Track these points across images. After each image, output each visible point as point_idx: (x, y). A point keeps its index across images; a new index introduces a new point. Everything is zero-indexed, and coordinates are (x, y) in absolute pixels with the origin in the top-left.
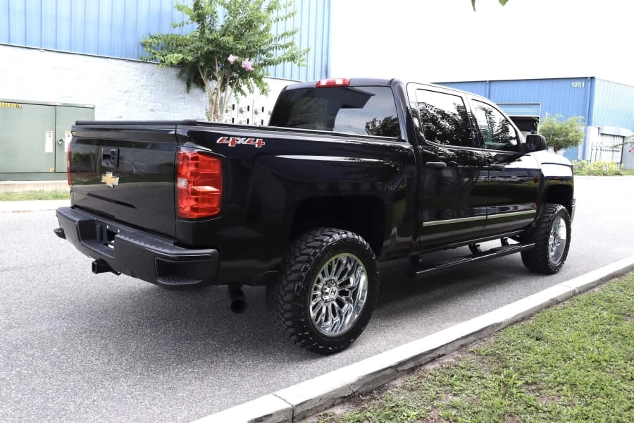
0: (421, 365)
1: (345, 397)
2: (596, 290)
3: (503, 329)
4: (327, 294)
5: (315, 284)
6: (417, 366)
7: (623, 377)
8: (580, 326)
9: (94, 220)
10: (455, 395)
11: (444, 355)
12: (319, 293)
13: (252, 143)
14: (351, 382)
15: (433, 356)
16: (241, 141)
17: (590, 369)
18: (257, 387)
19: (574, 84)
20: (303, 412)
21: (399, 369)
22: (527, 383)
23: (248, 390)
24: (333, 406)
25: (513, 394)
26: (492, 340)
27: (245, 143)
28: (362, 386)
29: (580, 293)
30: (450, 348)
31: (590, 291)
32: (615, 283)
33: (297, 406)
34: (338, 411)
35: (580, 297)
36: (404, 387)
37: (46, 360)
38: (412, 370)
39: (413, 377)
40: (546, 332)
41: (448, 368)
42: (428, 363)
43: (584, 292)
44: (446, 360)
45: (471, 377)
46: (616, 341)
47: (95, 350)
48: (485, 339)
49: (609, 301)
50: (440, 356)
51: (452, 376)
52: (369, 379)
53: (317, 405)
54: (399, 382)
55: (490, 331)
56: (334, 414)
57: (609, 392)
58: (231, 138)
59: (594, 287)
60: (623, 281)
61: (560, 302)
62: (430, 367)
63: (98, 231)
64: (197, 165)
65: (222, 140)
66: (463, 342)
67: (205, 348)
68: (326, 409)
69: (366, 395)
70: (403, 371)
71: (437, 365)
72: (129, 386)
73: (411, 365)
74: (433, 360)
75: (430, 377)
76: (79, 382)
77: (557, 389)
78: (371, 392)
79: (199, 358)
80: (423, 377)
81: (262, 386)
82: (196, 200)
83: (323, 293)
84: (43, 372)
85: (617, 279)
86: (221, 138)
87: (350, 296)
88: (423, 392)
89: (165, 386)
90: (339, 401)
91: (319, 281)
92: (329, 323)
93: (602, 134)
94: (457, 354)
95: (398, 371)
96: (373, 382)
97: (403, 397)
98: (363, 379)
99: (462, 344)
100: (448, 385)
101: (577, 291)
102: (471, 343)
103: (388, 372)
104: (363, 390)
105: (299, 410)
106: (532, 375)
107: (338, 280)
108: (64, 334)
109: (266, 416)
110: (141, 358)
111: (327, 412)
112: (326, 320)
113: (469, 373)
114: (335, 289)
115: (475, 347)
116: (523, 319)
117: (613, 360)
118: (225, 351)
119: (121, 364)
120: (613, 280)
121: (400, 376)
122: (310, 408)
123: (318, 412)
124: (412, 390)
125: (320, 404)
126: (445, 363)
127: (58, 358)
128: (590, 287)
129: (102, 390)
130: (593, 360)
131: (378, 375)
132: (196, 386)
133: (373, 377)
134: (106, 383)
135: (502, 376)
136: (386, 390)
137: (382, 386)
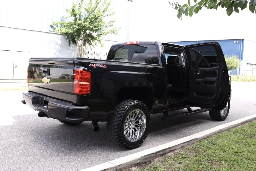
0: (166, 153)
1: (136, 164)
2: (239, 127)
3: (199, 141)
4: (130, 125)
5: (126, 121)
6: (164, 154)
7: (246, 158)
8: (231, 140)
9: (38, 97)
10: (179, 164)
11: (175, 150)
12: (127, 124)
13: (102, 66)
14: (138, 158)
15: (171, 150)
16: (98, 65)
17: (233, 155)
18: (102, 161)
19: (235, 42)
20: (120, 169)
21: (157, 154)
22: (207, 160)
23: (98, 162)
24: (131, 167)
25: (201, 164)
26: (195, 145)
27: (100, 66)
28: (143, 160)
29: (232, 128)
30: (177, 147)
31: (237, 127)
32: (247, 124)
33: (118, 166)
34: (133, 169)
35: (232, 129)
36: (159, 161)
37: (18, 152)
38: (162, 155)
39: (163, 158)
40: (217, 142)
41: (177, 154)
42: (169, 152)
43: (234, 127)
44: (176, 151)
45: (186, 157)
46: (245, 146)
47: (37, 148)
48: (192, 144)
49: (244, 131)
50: (173, 150)
51: (178, 157)
52: (145, 158)
53: (125, 166)
54: (157, 159)
55: (194, 141)
56: (132, 170)
57: (240, 163)
58: (95, 64)
59: (239, 126)
60: (251, 123)
61: (223, 131)
62: (169, 154)
63: (40, 101)
64: (82, 75)
65: (91, 65)
66: (183, 145)
67: (81, 147)
68: (129, 168)
69: (144, 164)
70: (159, 155)
71: (172, 153)
72: (52, 161)
73: (162, 153)
74: (171, 151)
75: (169, 157)
76: (32, 159)
77: (219, 162)
78: (146, 162)
79: (78, 151)
80: (166, 157)
81: (103, 161)
82: (81, 88)
83: (129, 124)
84: (17, 155)
85: (248, 123)
86: (91, 64)
87: (139, 128)
88: (167, 162)
89: (66, 161)
90: (134, 165)
91: (127, 120)
92: (130, 137)
93: (247, 64)
94: (180, 150)
95: (157, 155)
96: (147, 158)
97: (158, 164)
98: (143, 157)
99: (183, 146)
100: (176, 160)
101: (231, 127)
102: (186, 146)
103: (153, 155)
104: (143, 161)
105: (118, 168)
106: (210, 157)
107: (135, 120)
108: (24, 142)
109: (106, 169)
110: (55, 151)
111: (129, 169)
112: (129, 136)
113: (185, 156)
114: (134, 123)
115: (188, 147)
116: (208, 137)
117: (243, 152)
118: (89, 148)
119: (48, 153)
120: (247, 123)
121: (157, 157)
122: (123, 167)
123: (126, 169)
124: (162, 162)
125: (126, 166)
126: (176, 153)
127: (23, 151)
128: (236, 126)
129: (41, 162)
130: (235, 152)
131: (149, 156)
132: (78, 161)
133: (147, 157)
134: (42, 159)
135: (198, 157)
136: (152, 162)
137: (151, 161)
